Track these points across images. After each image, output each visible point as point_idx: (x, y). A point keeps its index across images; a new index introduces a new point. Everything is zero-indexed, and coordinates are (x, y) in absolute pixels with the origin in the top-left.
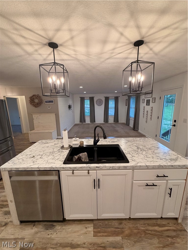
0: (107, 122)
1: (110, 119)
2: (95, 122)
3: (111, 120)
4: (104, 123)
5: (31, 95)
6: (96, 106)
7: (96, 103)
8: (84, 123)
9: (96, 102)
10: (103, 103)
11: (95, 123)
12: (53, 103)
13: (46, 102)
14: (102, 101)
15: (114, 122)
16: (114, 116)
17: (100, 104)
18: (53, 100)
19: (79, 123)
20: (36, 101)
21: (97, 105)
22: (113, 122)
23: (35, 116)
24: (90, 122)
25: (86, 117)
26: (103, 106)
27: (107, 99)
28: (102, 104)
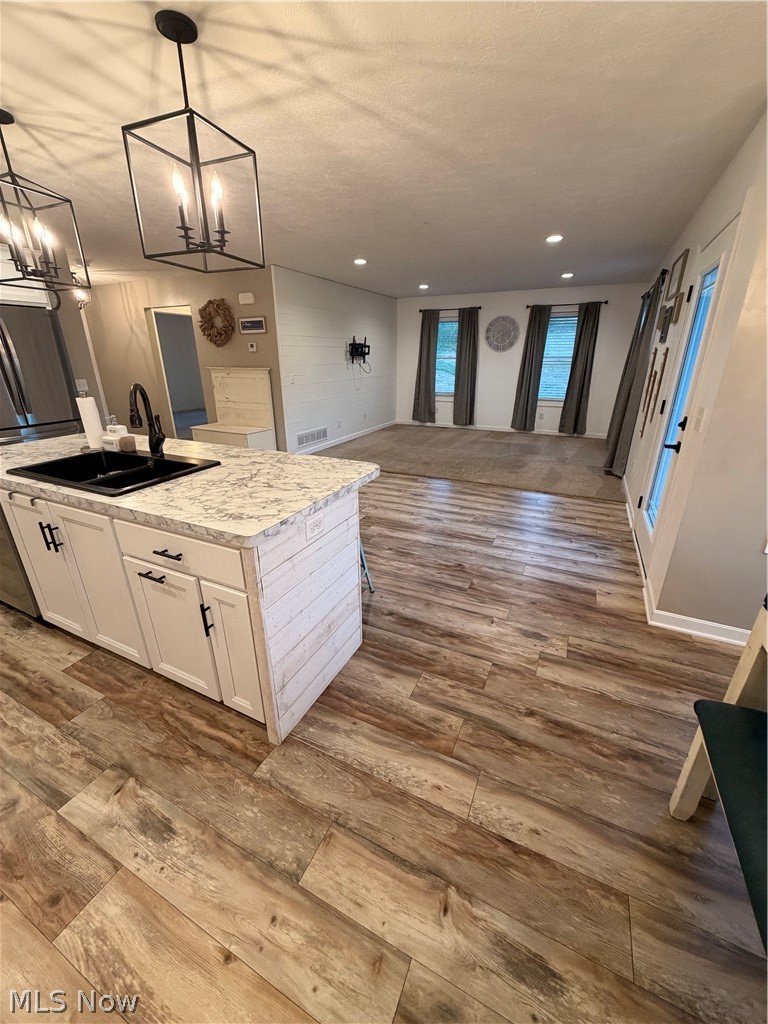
0: (525, 429)
1: (541, 415)
2: (471, 421)
3: (548, 419)
4: (513, 430)
5: (203, 304)
6: (484, 350)
7: (487, 338)
8: (429, 424)
9: (488, 331)
10: (516, 337)
11: (471, 427)
12: (264, 331)
13: (244, 328)
14: (516, 329)
16: (562, 404)
17: (502, 340)
18: (262, 319)
19: (410, 421)
20: (219, 322)
21: (490, 344)
22: (555, 432)
23: (217, 375)
24: (454, 423)
25: (437, 398)
26: (517, 352)
27: (540, 318)
28: (511, 344)
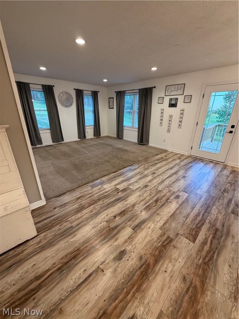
15: (94, 136)
